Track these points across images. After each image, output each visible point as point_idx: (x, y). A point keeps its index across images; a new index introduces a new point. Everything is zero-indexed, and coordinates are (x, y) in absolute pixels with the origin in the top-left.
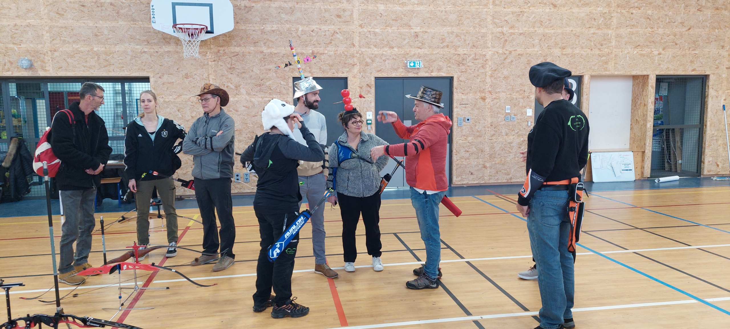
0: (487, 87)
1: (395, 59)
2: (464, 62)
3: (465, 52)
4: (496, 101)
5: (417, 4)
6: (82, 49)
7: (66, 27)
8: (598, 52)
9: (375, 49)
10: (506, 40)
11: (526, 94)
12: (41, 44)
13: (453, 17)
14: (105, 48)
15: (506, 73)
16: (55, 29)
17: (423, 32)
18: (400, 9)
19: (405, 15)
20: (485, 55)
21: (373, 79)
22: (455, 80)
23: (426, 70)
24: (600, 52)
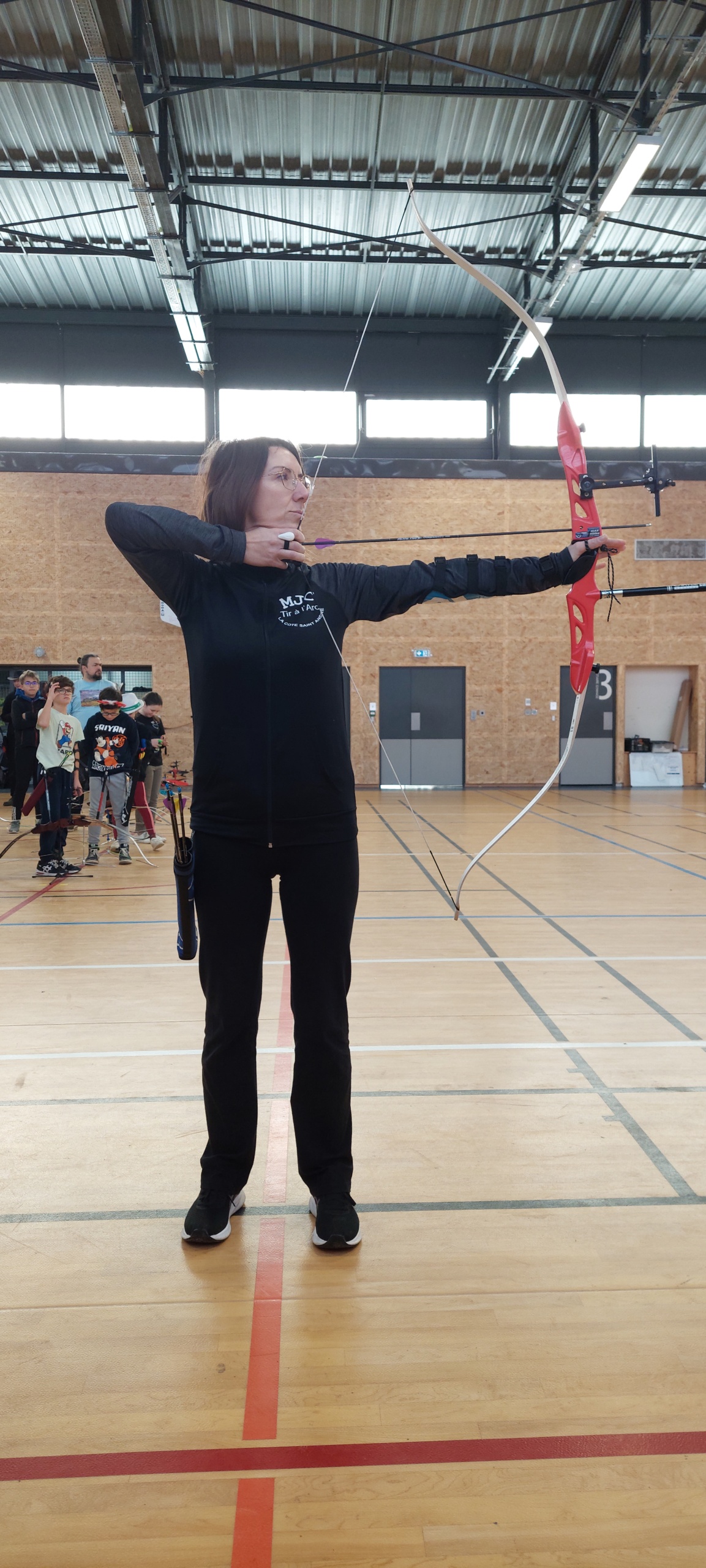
0: (504, 678)
1: (401, 648)
2: (477, 651)
3: (479, 641)
4: (514, 693)
6: (91, 639)
7: (77, 618)
8: (633, 640)
9: (380, 638)
10: (525, 628)
11: (550, 686)
12: (54, 634)
14: (112, 638)
15: (525, 662)
16: (67, 620)
17: (431, 619)
20: (501, 644)
21: (377, 669)
22: (468, 670)
23: (435, 659)
24: (636, 640)
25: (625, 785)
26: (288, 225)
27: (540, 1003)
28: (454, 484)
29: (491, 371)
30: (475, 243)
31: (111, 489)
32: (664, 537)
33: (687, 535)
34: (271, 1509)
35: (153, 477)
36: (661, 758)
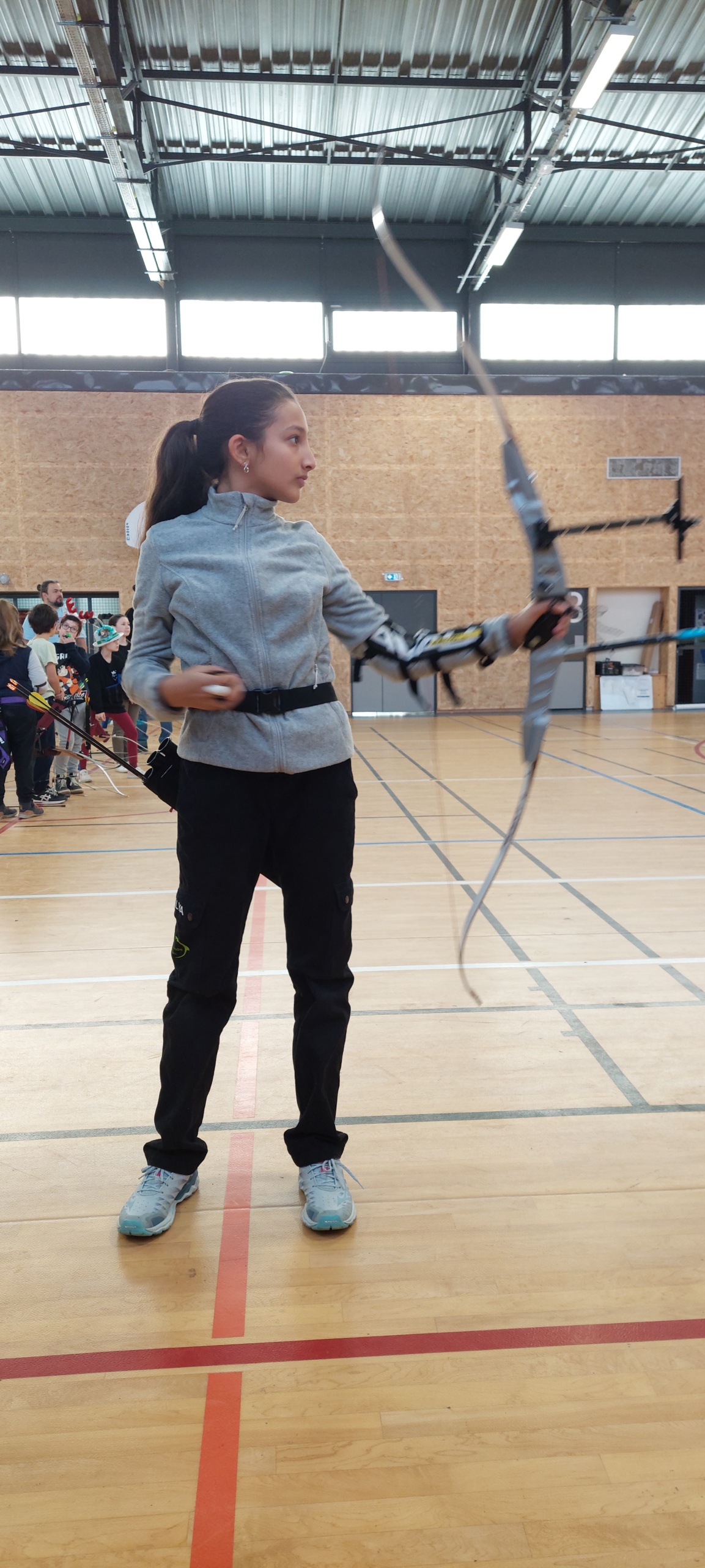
0: (475, 601)
1: (372, 572)
2: (449, 574)
3: (450, 563)
5: (396, 512)
6: (55, 564)
7: (40, 543)
8: (604, 561)
9: (350, 561)
10: (496, 550)
12: (18, 559)
13: (435, 525)
14: (78, 563)
15: (497, 585)
16: (31, 545)
17: (402, 542)
18: (377, 517)
19: (382, 524)
20: (472, 566)
22: (439, 593)
23: (406, 582)
24: (608, 561)
25: (596, 708)
26: (248, 123)
27: (505, 925)
28: (424, 401)
29: (461, 279)
30: (444, 143)
31: (71, 408)
32: (637, 455)
33: (659, 452)
34: (239, 1400)
35: (114, 395)
36: (631, 681)
